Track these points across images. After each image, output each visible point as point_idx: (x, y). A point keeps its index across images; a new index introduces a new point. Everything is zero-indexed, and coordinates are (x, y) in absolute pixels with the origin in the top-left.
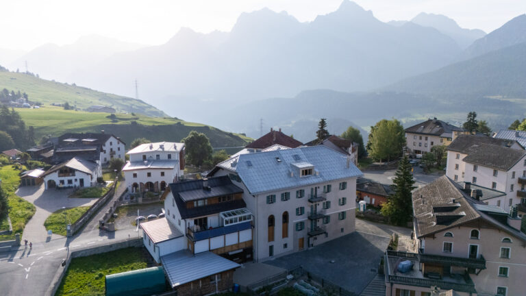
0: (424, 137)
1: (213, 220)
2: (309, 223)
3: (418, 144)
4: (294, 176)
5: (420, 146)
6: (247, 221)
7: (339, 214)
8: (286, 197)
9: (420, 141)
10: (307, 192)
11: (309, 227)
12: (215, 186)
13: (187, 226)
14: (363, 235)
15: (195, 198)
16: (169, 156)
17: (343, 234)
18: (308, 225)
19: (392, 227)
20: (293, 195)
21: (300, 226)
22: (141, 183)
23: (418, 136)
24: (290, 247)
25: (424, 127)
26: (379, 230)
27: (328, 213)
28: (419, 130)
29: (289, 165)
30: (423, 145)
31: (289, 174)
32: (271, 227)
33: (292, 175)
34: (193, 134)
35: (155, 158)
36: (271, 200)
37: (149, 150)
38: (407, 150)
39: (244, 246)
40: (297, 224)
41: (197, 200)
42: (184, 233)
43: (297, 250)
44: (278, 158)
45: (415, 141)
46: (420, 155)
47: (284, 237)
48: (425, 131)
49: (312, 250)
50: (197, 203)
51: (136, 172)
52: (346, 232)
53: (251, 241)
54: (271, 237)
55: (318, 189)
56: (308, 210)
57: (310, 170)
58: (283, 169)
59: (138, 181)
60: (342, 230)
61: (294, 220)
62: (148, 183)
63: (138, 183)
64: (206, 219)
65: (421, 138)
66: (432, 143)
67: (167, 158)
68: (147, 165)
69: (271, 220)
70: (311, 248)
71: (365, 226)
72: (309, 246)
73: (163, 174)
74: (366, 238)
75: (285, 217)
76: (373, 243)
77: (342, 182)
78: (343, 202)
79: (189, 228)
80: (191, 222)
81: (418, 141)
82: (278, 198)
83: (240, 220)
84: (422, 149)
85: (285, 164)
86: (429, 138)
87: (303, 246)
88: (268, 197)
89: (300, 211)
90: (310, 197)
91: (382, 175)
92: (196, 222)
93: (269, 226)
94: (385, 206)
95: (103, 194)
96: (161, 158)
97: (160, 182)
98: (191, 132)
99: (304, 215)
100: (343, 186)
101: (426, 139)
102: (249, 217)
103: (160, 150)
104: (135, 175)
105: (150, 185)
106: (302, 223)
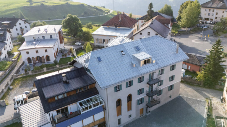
0: (212, 10)
1: (72, 108)
2: (148, 97)
3: (207, 14)
4: (136, 66)
5: (209, 15)
6: (100, 105)
7: (169, 87)
8: (129, 84)
9: (209, 12)
10: (147, 78)
11: (148, 100)
12: (73, 78)
13: (51, 116)
14: (185, 99)
15: (56, 94)
16: (51, 37)
17: (171, 99)
18: (147, 99)
19: (204, 89)
20: (135, 82)
21: (140, 102)
22: (32, 57)
23: (208, 9)
24: (134, 116)
25: (213, 3)
26: (196, 93)
27: (161, 87)
28: (209, 5)
29: (132, 57)
30: (211, 15)
31: (132, 65)
32: (119, 107)
33: (134, 66)
34: (69, 16)
35: (42, 38)
36: (118, 88)
37: (37, 33)
38: (201, 18)
39: (99, 123)
40: (138, 101)
41: (57, 96)
42: (49, 121)
43: (138, 117)
44: (122, 51)
45: (206, 12)
46: (208, 22)
47: (128, 110)
48: (213, 6)
49: (150, 115)
50: (58, 97)
51: (27, 51)
52: (173, 98)
53: (104, 118)
54: (119, 113)
55: (154, 74)
56: (146, 89)
57: (148, 60)
58: (126, 60)
59: (30, 56)
60: (170, 97)
61: (136, 98)
62: (37, 57)
63: (31, 58)
64: (67, 109)
65: (210, 10)
66: (217, 14)
67: (49, 38)
68: (35, 45)
69: (119, 102)
70: (149, 114)
71: (186, 90)
72: (147, 113)
73: (46, 51)
74: (188, 102)
75: (130, 97)
76: (193, 106)
77: (172, 65)
78: (172, 78)
79: (52, 117)
80: (54, 113)
81: (208, 12)
82: (124, 86)
83: (94, 106)
84: (210, 17)
85: (128, 55)
86: (215, 10)
87: (143, 113)
88: (116, 88)
89: (141, 91)
90: (148, 81)
91: (188, 39)
92: (58, 112)
93: (117, 106)
94: (200, 74)
95: (7, 67)
96: (46, 38)
97: (45, 56)
98: (68, 15)
99: (143, 94)
100: (173, 68)
101: (213, 11)
102: (101, 103)
103: (45, 33)
104: (28, 53)
105: (39, 58)
106: (142, 100)
